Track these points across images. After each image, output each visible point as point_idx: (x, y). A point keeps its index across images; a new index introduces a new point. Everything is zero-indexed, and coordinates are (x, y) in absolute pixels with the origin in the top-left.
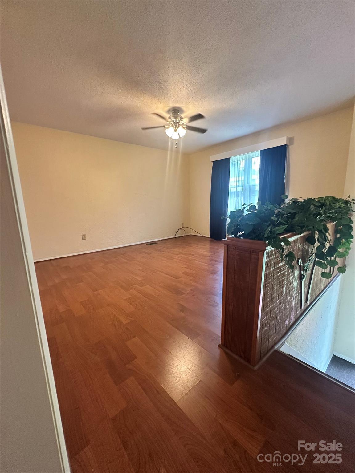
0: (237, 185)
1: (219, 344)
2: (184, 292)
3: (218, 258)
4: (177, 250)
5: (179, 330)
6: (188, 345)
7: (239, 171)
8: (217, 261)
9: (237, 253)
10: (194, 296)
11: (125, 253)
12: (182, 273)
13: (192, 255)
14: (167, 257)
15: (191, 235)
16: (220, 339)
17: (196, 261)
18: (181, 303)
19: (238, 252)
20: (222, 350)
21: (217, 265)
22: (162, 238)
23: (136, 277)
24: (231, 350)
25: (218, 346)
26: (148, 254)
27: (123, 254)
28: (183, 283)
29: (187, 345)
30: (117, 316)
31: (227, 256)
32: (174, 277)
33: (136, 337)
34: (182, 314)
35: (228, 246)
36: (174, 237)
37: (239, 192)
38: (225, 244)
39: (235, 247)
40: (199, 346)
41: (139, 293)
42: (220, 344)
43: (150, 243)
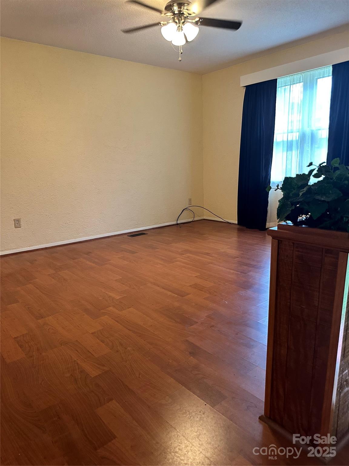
0: (290, 129)
1: (260, 415)
2: (195, 320)
3: (253, 260)
4: (182, 246)
5: (189, 389)
6: (205, 415)
7: (293, 104)
8: (251, 265)
9: (297, 253)
10: (213, 328)
11: (91, 251)
12: (190, 286)
13: (208, 254)
14: (163, 258)
15: (204, 219)
16: (263, 405)
17: (215, 266)
18: (191, 339)
19: (298, 251)
20: (266, 425)
21: (251, 273)
22: (154, 225)
23: (111, 294)
24: (282, 426)
25: (259, 418)
26: (133, 252)
27: (88, 253)
28: (194, 304)
29: (203, 416)
30: (79, 362)
31: (278, 259)
32: (176, 294)
33: (114, 401)
34: (193, 361)
35: (279, 241)
36: (175, 223)
37: (292, 141)
38: (274, 238)
39: (293, 243)
40: (225, 418)
41: (117, 321)
42: (262, 416)
43: (134, 234)
